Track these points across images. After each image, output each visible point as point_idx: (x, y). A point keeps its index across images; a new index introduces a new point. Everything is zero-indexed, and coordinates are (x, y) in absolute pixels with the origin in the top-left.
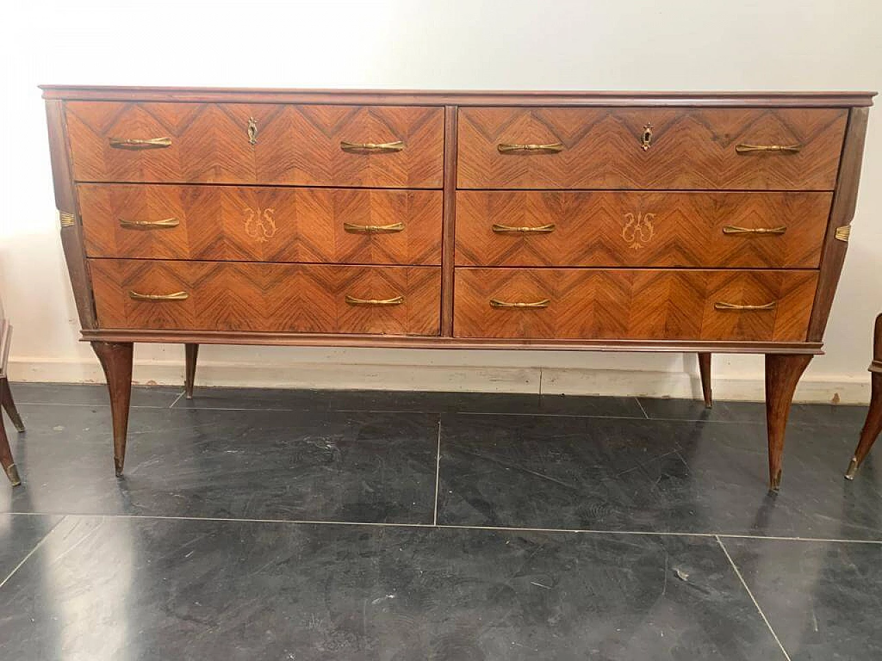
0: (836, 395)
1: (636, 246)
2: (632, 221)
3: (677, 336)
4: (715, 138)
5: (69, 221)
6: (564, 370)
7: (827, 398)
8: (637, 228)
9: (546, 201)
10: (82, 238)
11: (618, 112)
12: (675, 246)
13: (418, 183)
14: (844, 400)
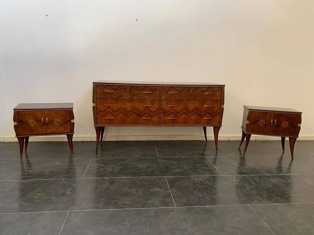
0: (229, 139)
1: (191, 109)
2: (190, 105)
3: (198, 123)
4: (202, 91)
5: (95, 105)
6: (178, 135)
7: (228, 140)
8: (191, 106)
9: (176, 101)
10: (97, 108)
11: (187, 88)
12: (197, 109)
13: (155, 98)
14: (231, 140)
